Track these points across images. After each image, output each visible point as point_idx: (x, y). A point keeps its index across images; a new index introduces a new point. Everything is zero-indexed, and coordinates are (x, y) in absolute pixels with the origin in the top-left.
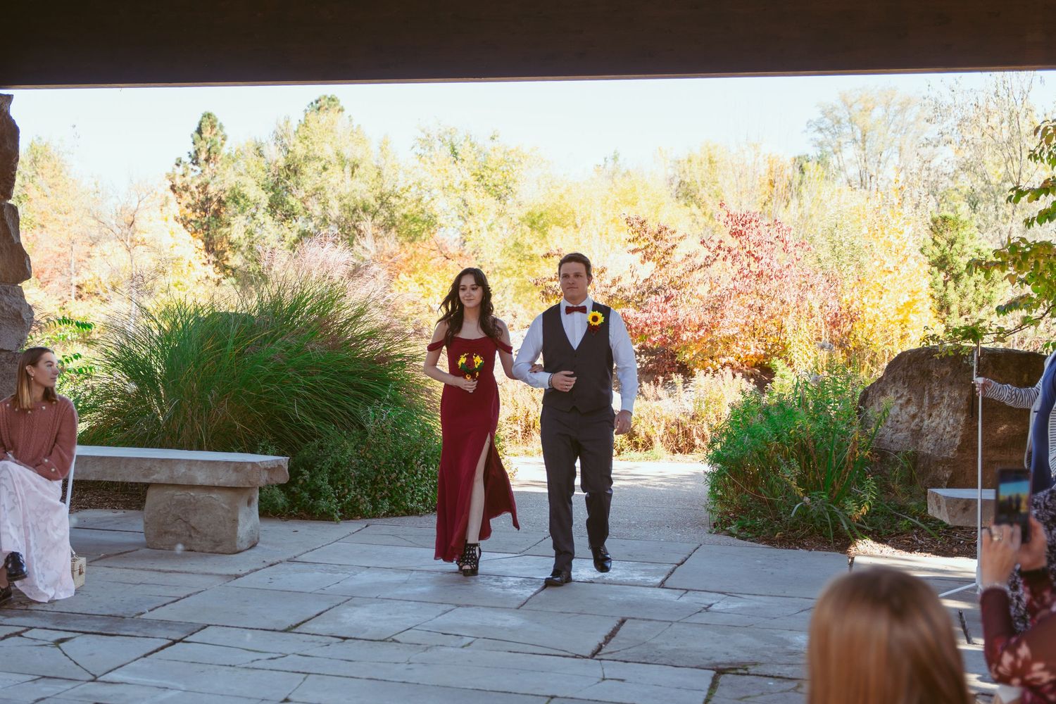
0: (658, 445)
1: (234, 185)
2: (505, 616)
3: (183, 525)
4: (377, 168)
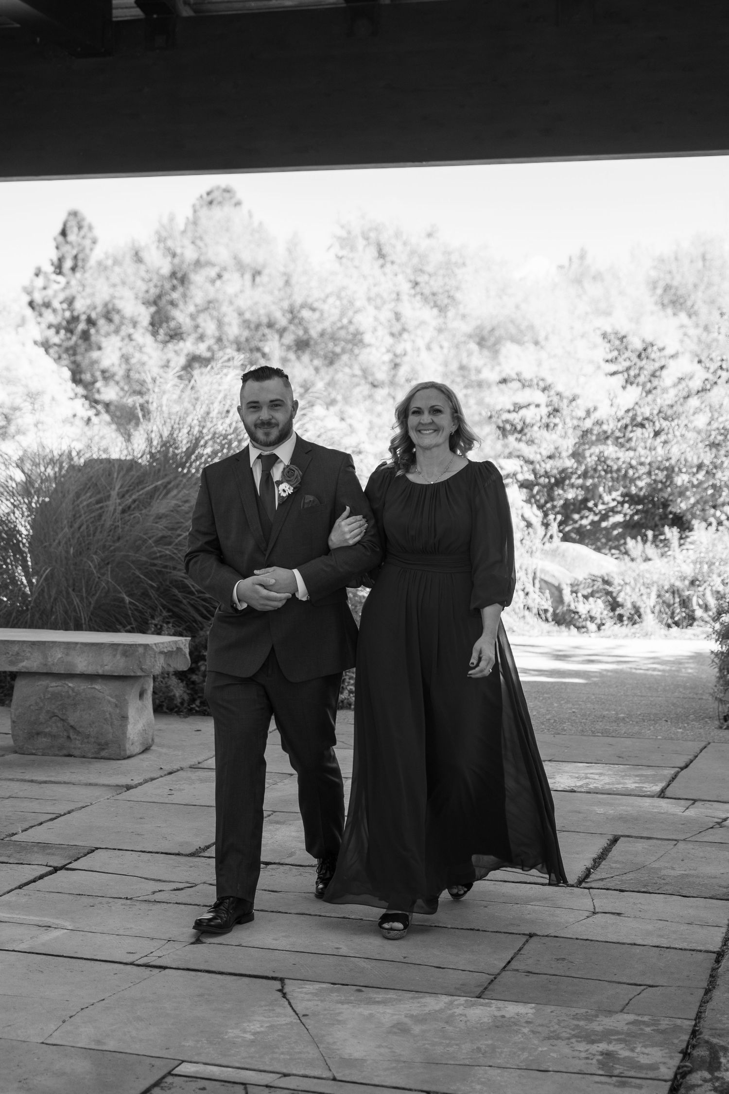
1: (107, 299)
3: (60, 724)
4: (285, 274)
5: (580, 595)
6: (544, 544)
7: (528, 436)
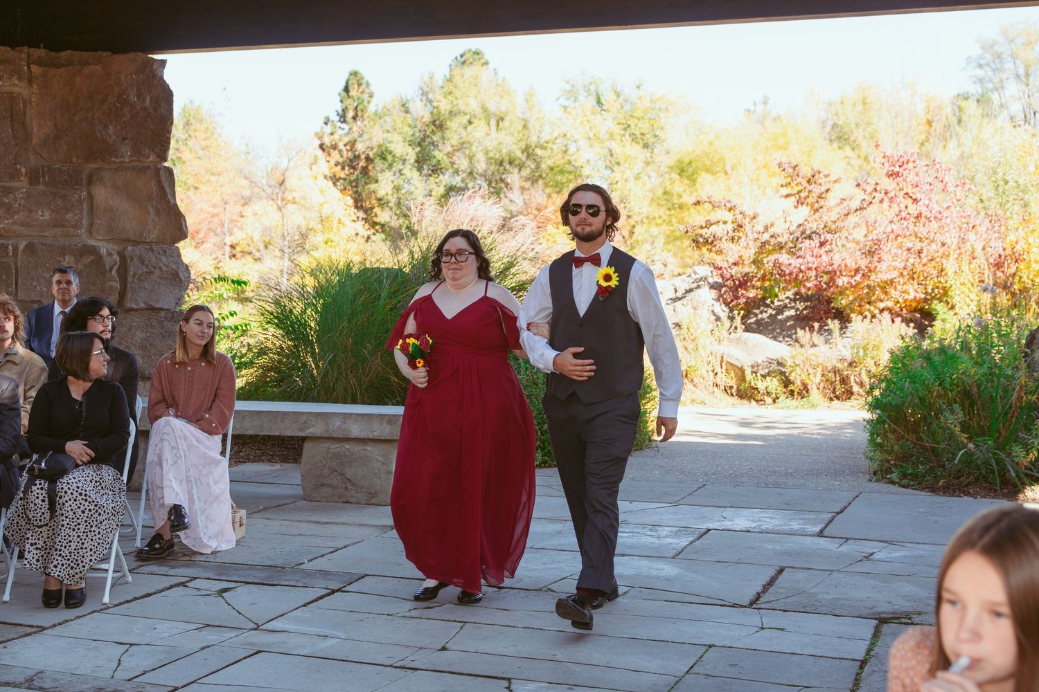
0: (815, 394)
1: (382, 142)
2: (659, 565)
3: (339, 478)
4: (523, 119)
5: (758, 374)
6: (730, 334)
7: (717, 247)
